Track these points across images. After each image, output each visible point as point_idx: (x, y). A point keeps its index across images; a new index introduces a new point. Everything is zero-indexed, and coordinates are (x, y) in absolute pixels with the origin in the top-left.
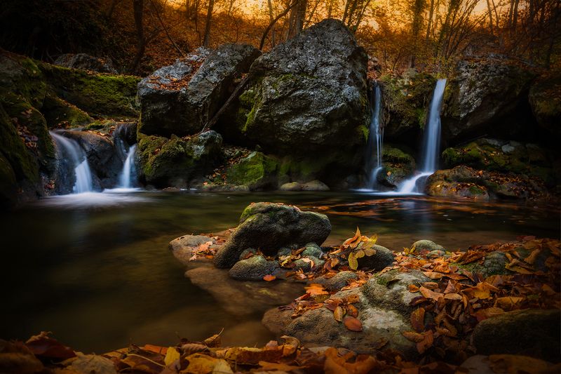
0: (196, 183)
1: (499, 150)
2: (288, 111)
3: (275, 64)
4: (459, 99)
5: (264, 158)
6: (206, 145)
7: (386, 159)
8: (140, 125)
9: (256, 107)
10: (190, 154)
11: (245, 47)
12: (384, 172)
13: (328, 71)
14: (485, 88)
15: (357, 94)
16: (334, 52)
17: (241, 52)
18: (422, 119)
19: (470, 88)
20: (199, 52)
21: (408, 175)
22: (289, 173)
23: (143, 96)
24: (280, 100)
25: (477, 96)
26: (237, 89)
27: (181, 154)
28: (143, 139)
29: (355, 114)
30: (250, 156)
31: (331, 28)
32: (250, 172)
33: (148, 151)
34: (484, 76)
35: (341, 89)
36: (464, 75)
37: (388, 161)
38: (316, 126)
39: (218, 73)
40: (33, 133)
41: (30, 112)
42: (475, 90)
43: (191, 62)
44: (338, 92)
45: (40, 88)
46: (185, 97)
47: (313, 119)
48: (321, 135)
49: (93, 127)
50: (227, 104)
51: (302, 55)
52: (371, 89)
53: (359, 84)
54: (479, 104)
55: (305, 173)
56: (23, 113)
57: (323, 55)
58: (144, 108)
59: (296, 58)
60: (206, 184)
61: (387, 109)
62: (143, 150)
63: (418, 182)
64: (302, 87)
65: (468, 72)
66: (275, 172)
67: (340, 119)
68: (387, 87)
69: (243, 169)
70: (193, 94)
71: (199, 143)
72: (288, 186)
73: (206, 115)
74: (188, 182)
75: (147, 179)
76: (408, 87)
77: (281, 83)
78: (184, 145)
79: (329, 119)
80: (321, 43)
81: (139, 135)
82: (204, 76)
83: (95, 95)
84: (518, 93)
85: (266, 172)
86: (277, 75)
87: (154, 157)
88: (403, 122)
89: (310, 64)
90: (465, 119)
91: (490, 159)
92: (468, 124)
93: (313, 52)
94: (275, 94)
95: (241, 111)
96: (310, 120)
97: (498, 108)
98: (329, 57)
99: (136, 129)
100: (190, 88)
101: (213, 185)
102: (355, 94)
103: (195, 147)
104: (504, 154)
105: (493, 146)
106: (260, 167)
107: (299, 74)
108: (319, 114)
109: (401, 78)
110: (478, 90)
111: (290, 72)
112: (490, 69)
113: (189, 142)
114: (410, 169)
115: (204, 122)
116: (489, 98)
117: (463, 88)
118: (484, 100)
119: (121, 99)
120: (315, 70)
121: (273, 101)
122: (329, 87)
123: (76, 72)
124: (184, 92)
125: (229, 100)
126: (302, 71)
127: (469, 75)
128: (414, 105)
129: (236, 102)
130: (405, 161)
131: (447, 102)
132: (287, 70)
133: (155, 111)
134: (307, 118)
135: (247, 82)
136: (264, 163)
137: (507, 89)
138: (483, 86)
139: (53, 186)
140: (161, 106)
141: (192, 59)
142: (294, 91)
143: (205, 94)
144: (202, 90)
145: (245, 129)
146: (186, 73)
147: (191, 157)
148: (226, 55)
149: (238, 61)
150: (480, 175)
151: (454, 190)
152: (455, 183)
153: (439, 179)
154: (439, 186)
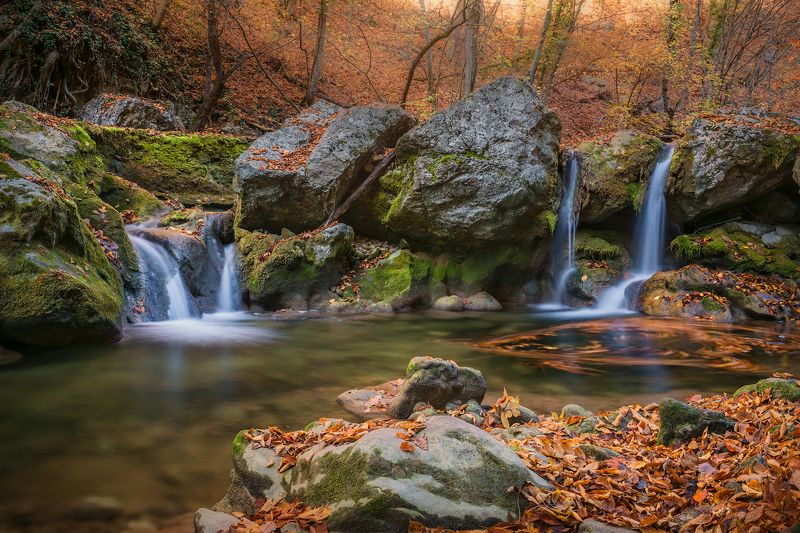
0: (319, 301)
1: (757, 240)
2: (447, 200)
3: (432, 141)
4: (693, 170)
5: (412, 259)
6: (332, 244)
7: (581, 254)
8: (239, 217)
9: (404, 194)
10: (311, 259)
11: (389, 112)
12: (577, 276)
13: (504, 149)
14: (730, 158)
15: (543, 174)
16: (513, 123)
17: (384, 120)
18: (637, 197)
19: (709, 156)
20: (319, 110)
21: (614, 280)
22: (445, 280)
23: (245, 180)
24: (438, 187)
25: (718, 168)
26: (378, 169)
27: (299, 259)
28: (246, 238)
29: (537, 199)
30: (392, 257)
31: (510, 91)
32: (392, 280)
33: (254, 256)
34: (727, 143)
35: (520, 170)
36: (700, 138)
37: (586, 258)
38: (484, 218)
39: (350, 147)
40: (111, 238)
41: (103, 210)
42: (715, 160)
43: (308, 125)
44: (516, 174)
45: (96, 166)
46: (304, 181)
47: (480, 209)
48: (489, 229)
49: (174, 220)
50: (362, 187)
51: (469, 129)
52: (564, 164)
53: (545, 160)
54: (721, 179)
55: (469, 279)
56: (95, 212)
57: (497, 128)
58: (245, 196)
59: (460, 132)
60: (332, 301)
61: (585, 188)
62: (246, 254)
63: (629, 291)
64: (468, 170)
65: (707, 135)
66: (426, 280)
67: (516, 207)
68: (587, 160)
69: (381, 277)
70: (316, 175)
71: (323, 242)
72: (446, 301)
73: (333, 201)
74: (308, 300)
75: (252, 297)
76: (619, 157)
77: (440, 166)
78: (302, 246)
79: (501, 209)
80: (495, 112)
81: (238, 232)
82: (331, 150)
83: (160, 165)
85: (414, 280)
86: (435, 155)
87: (263, 265)
88: (609, 203)
89: (480, 141)
90: (703, 197)
91: (742, 253)
92: (709, 203)
93: (484, 125)
94: (431, 179)
95: (382, 196)
96: (476, 211)
97: (751, 183)
98: (505, 131)
99: (232, 221)
100: (310, 167)
101: (342, 303)
102: (538, 174)
103: (318, 247)
104: (766, 246)
105: (749, 234)
106: (405, 272)
107: (464, 154)
108: (488, 203)
109: (609, 145)
110: (719, 161)
111: (453, 152)
112: (737, 133)
113: (309, 240)
114: (621, 269)
115: (329, 210)
116: (736, 170)
117: (698, 157)
118: (728, 172)
119: (197, 169)
120: (487, 148)
121: (428, 187)
122: (503, 168)
123: (133, 134)
124: (302, 173)
125: (366, 182)
126: (469, 150)
127: (708, 139)
128: (627, 180)
129: (376, 186)
130: (614, 257)
131: (674, 175)
132: (448, 149)
133: (260, 198)
134: (472, 207)
135: (393, 160)
136: (411, 266)
137: (760, 160)
138: (727, 156)
139: (143, 309)
140: (270, 192)
141: (308, 120)
142: (457, 176)
143: (330, 177)
144: (327, 170)
145: (386, 219)
146: (301, 142)
147: (311, 263)
148: (361, 123)
149: (379, 132)
150: (718, 279)
151: (679, 304)
152: (681, 292)
153: (658, 287)
154: (657, 298)
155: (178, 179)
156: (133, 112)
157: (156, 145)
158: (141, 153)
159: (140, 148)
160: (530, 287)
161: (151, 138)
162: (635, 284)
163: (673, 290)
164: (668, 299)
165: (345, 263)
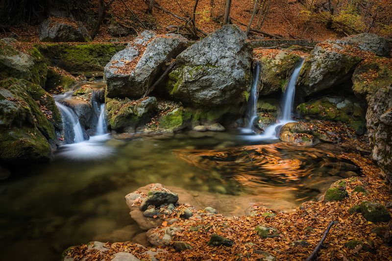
0: (140, 129)
1: (334, 106)
2: (198, 88)
3: (191, 59)
4: (310, 74)
5: (183, 112)
6: (145, 108)
7: (259, 110)
8: (106, 93)
9: (179, 83)
10: (136, 114)
11: (174, 41)
12: (257, 120)
13: (225, 61)
14: (326, 68)
15: (243, 74)
16: (230, 49)
17: (171, 45)
18: (284, 87)
19: (317, 67)
20: (143, 36)
21: (272, 122)
22: (199, 119)
23: (108, 78)
24: (194, 82)
25: (321, 74)
26: (168, 69)
27: (131, 114)
28: (111, 102)
29: (240, 86)
30: (174, 111)
31: (229, 33)
32: (173, 121)
33: (112, 111)
34: (326, 61)
35: (232, 73)
36: (316, 57)
37: (262, 111)
38: (216, 96)
39: (155, 60)
40: (49, 109)
42: (320, 69)
43: (138, 46)
44: (230, 75)
45: (44, 68)
46: (133, 78)
47: (214, 92)
48: (219, 100)
49: (79, 93)
50: (160, 79)
51: (209, 52)
52: (254, 68)
53: (244, 67)
54: (321, 79)
55: (210, 119)
57: (222, 51)
58: (108, 84)
59: (205, 54)
60: (146, 129)
61: (261, 81)
62: (109, 111)
63: (277, 129)
64: (207, 74)
65: (319, 55)
66: (190, 120)
67: (231, 90)
68: (264, 67)
69: (169, 119)
70: (139, 75)
71: (141, 107)
72: (199, 128)
73: (147, 86)
74: (135, 129)
75: (112, 128)
76: (278, 66)
77: (194, 72)
78: (132, 108)
79: (224, 91)
80: (222, 43)
81: (106, 98)
82: (146, 62)
83: (75, 60)
84: (346, 72)
85: (184, 121)
86: (192, 66)
87: (116, 116)
88: (272, 88)
89: (214, 59)
90: (313, 87)
91: (326, 113)
92: (315, 90)
93: (216, 50)
94: (191, 78)
95: (170, 82)
96: (212, 93)
97: (335, 79)
98: (226, 52)
99: (104, 93)
100: (136, 71)
101: (150, 130)
102: (240, 75)
103: (139, 109)
104: (338, 109)
105: (331, 103)
106: (180, 118)
107: (206, 65)
108: (218, 89)
109: (274, 59)
110: (322, 70)
111: (201, 65)
112: (331, 56)
113: (135, 106)
114: (276, 116)
115: (145, 90)
116: (327, 75)
117: (313, 67)
118: (325, 76)
119: (92, 60)
120: (217, 62)
121: (189, 82)
122: (224, 72)
123: (62, 46)
124: (133, 75)
125: (162, 76)
126: (208, 63)
127: (319, 58)
128: (280, 77)
129: (167, 78)
130: (274, 111)
131: (301, 76)
132: (199, 63)
133: (115, 86)
134: (210, 91)
135: (175, 65)
136: (183, 115)
137: (339, 70)
138: (325, 67)
139: (63, 139)
140: (119, 83)
141: (138, 43)
142: (202, 77)
143: (145, 76)
144: (144, 72)
145: (172, 93)
146: (134, 56)
147: (136, 115)
148: (160, 47)
149: (169, 52)
150: (310, 129)
151: (293, 139)
152: (295, 133)
153: (287, 130)
154: (286, 135)
155: (84, 65)
156: (63, 30)
157: (73, 50)
158: (66, 55)
159: (66, 52)
160: (239, 121)
161: (71, 47)
162: (279, 127)
163: (292, 132)
164: (289, 136)
165: (152, 113)
